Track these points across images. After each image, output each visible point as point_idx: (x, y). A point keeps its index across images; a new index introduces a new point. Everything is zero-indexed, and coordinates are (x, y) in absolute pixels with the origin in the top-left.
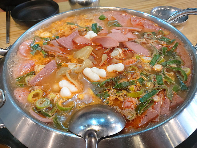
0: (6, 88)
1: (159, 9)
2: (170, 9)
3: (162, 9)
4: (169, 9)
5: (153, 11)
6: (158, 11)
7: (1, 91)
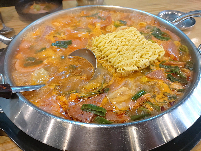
0: (6, 73)
1: (167, 13)
2: (178, 14)
3: (170, 13)
4: (176, 13)
5: (160, 14)
6: (165, 14)
7: (1, 76)
